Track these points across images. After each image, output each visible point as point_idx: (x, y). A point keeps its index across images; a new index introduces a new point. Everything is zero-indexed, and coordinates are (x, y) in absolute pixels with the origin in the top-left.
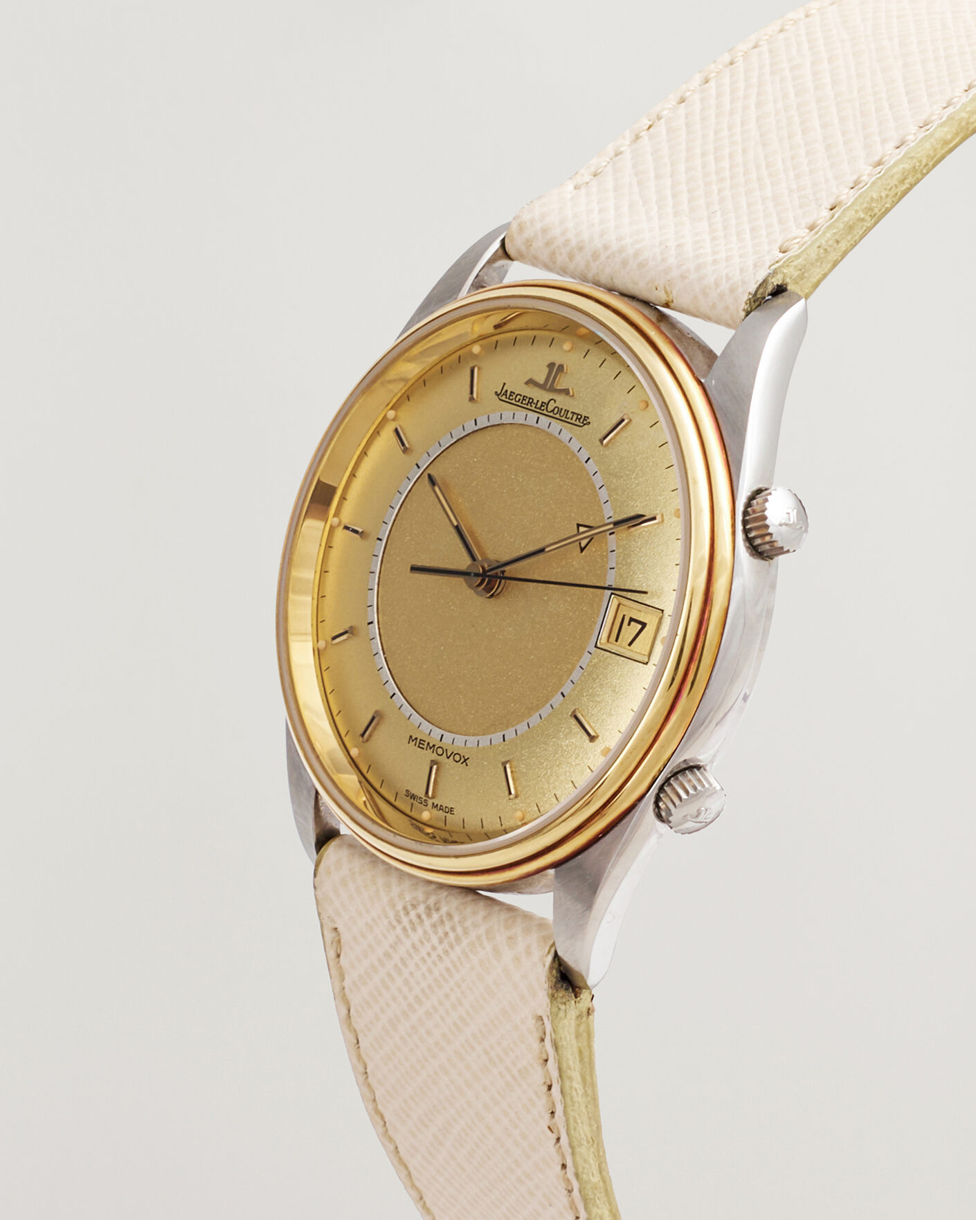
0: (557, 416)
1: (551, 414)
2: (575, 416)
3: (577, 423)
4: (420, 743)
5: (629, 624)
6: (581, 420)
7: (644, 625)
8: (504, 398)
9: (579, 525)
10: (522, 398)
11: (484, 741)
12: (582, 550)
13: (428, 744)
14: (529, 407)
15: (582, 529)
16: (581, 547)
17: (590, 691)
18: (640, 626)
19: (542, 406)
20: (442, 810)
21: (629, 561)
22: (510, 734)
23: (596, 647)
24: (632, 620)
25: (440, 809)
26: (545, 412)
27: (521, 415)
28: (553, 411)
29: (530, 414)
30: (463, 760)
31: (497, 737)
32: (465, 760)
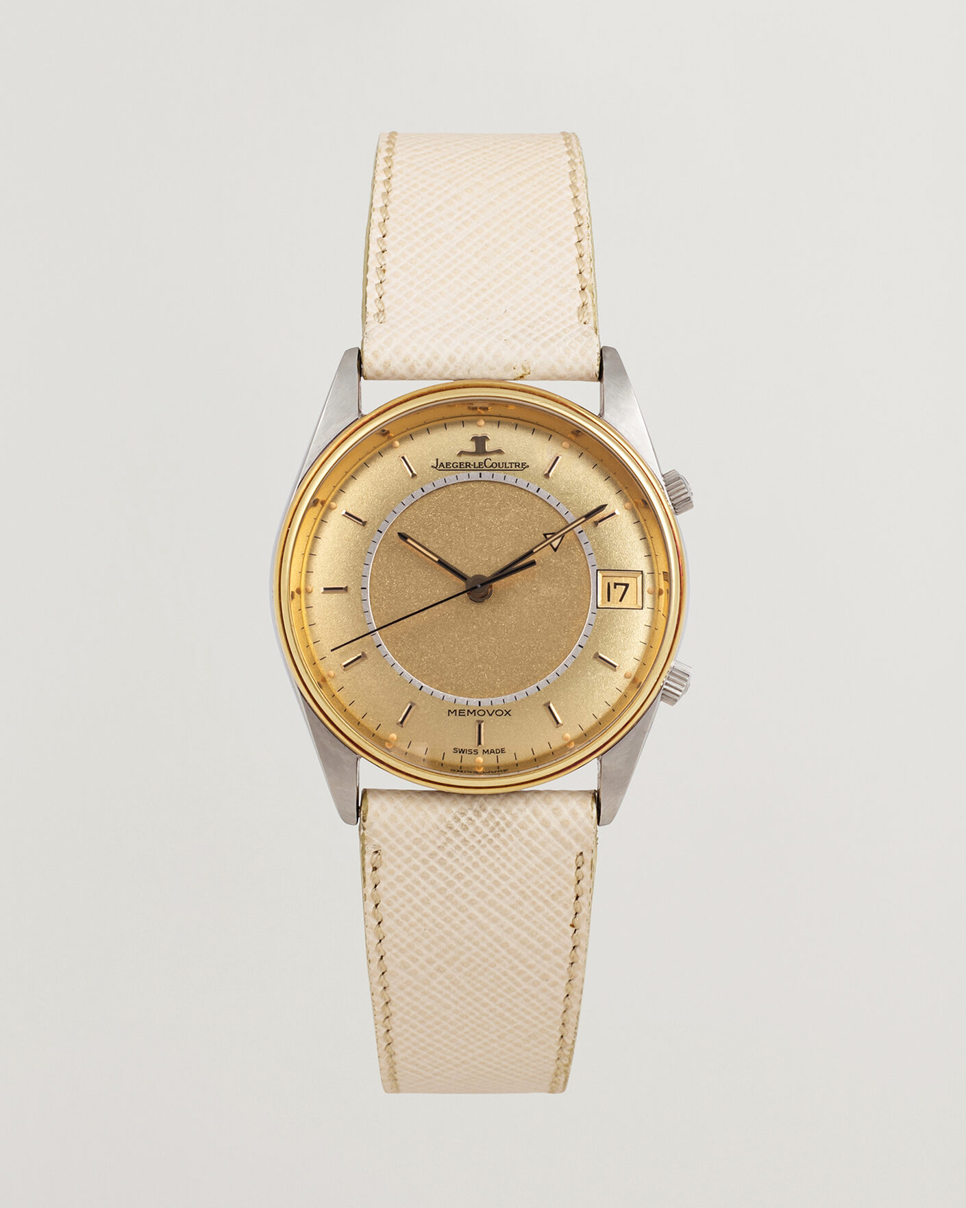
0: (498, 468)
1: (491, 468)
2: (513, 465)
3: (517, 468)
4: (460, 713)
5: (615, 588)
6: (520, 466)
7: (627, 585)
8: (442, 468)
9: (545, 535)
10: (459, 465)
11: (521, 695)
12: (555, 550)
13: (468, 711)
14: (468, 468)
15: (548, 536)
16: (553, 548)
17: (604, 638)
18: (624, 587)
19: (480, 465)
20: (494, 752)
21: (603, 545)
22: (542, 683)
23: (597, 608)
24: (616, 584)
25: (491, 752)
26: (485, 468)
27: (463, 476)
28: (492, 466)
29: (472, 473)
30: (505, 713)
31: (531, 689)
32: (508, 713)
